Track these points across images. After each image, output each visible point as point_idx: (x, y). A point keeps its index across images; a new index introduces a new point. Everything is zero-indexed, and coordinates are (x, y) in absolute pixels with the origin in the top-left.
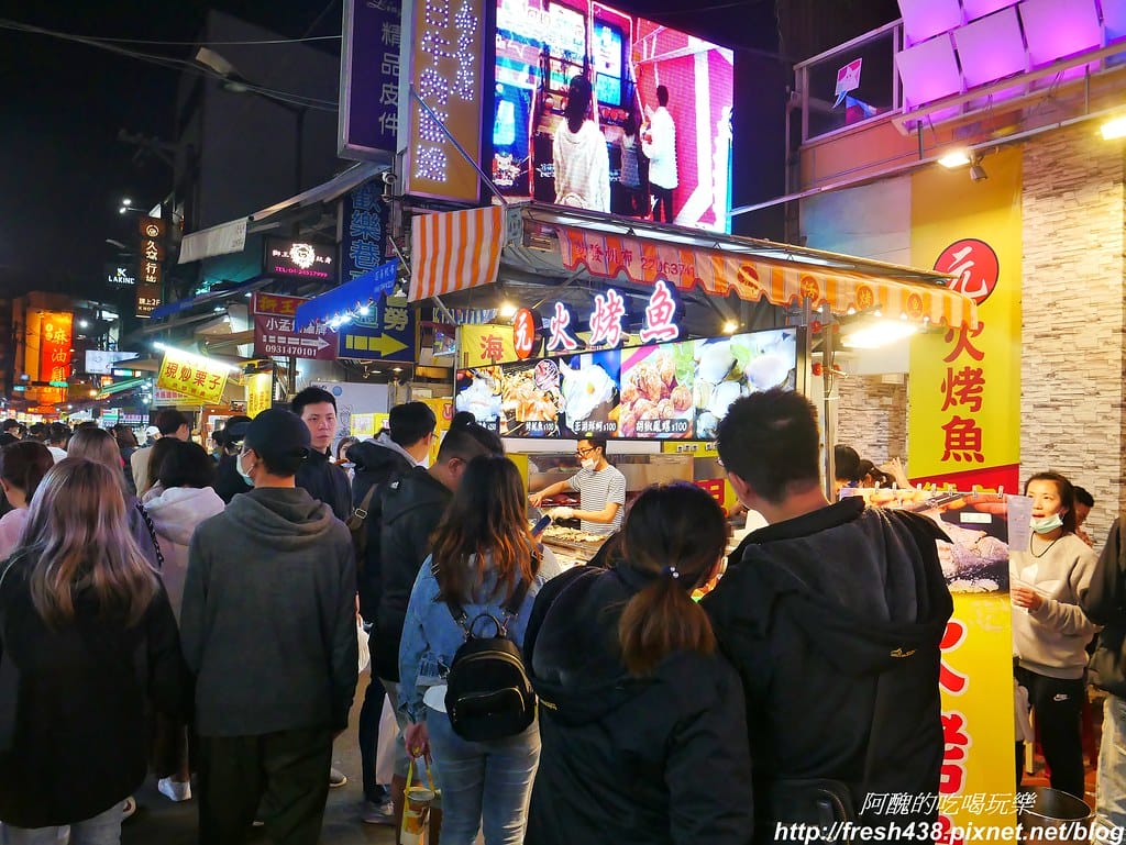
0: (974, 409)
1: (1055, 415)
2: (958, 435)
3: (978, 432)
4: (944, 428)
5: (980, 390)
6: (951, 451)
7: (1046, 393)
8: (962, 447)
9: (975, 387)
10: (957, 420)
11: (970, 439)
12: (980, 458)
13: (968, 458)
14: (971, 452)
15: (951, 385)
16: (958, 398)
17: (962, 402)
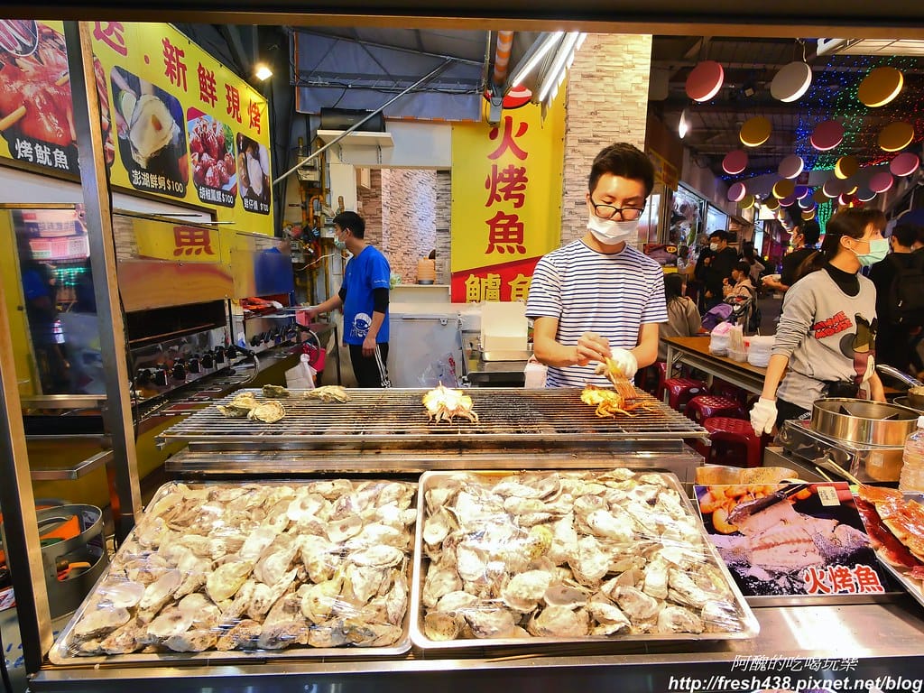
0: (517, 205)
2: (501, 230)
3: (521, 226)
4: (488, 222)
5: (523, 187)
6: (495, 244)
8: (506, 240)
9: (519, 184)
10: (501, 215)
11: (513, 233)
12: (522, 250)
13: (511, 250)
14: (514, 245)
15: (496, 182)
16: (502, 195)
17: (506, 198)
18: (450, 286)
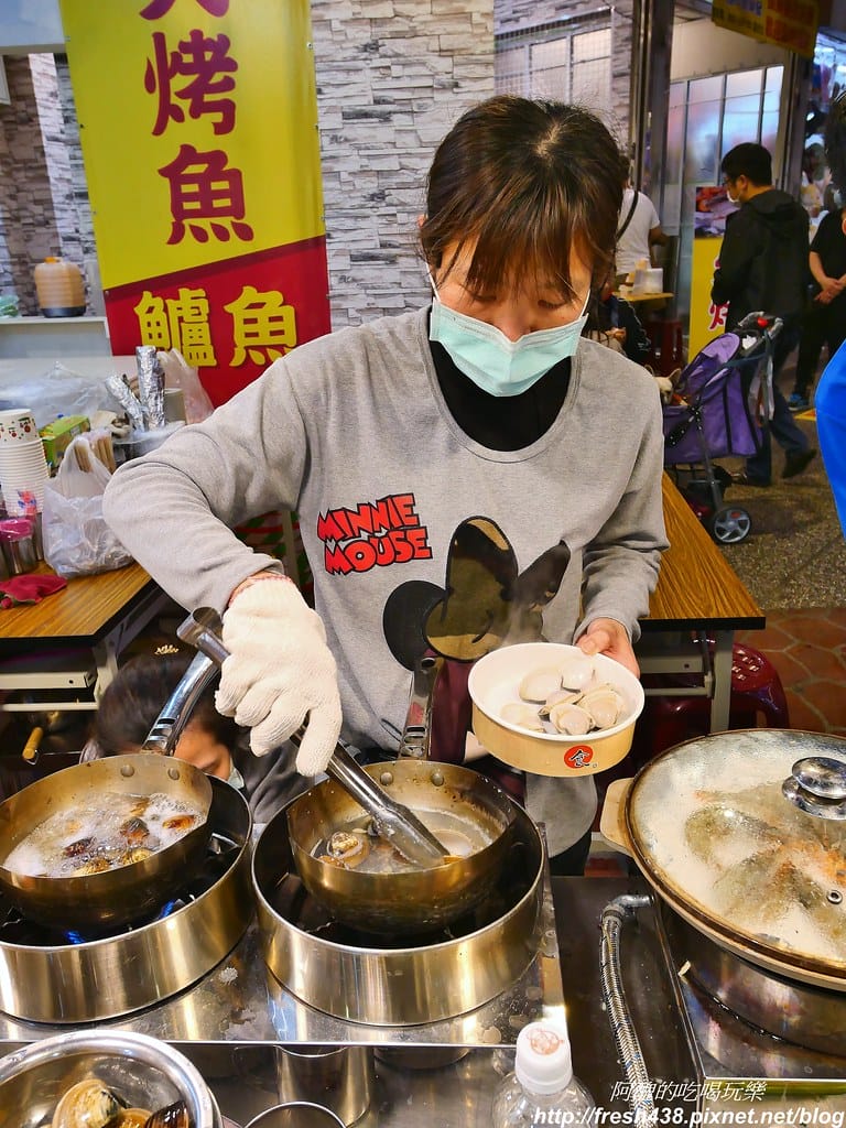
0: (223, 128)
1: (383, 133)
2: (194, 188)
3: (235, 176)
4: (164, 172)
5: (229, 84)
6: (187, 222)
7: (362, 88)
8: (207, 211)
9: (218, 77)
10: (188, 154)
11: (221, 194)
12: (245, 233)
13: (222, 234)
14: (226, 222)
15: (166, 75)
16: (185, 105)
17: (195, 113)
18: (105, 319)
